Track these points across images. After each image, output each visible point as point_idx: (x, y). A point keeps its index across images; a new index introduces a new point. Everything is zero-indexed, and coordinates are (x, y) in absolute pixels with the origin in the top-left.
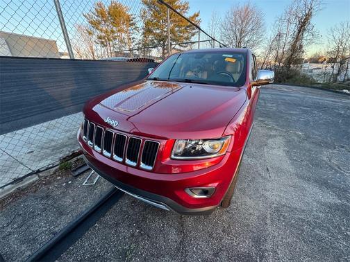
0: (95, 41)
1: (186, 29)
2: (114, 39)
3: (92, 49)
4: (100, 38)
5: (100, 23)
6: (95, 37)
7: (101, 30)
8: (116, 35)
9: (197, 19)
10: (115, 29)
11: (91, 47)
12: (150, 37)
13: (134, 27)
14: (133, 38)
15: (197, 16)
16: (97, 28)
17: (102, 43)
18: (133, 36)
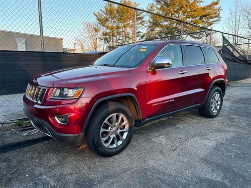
0: (99, 38)
1: (200, 18)
2: (119, 34)
3: (95, 45)
4: (105, 34)
5: (107, 20)
6: (100, 34)
7: (107, 27)
8: (121, 30)
9: (216, 7)
10: (120, 25)
11: (95, 43)
12: (157, 30)
13: (141, 21)
14: (139, 32)
15: (216, 4)
16: (104, 26)
17: (106, 39)
18: (139, 30)
